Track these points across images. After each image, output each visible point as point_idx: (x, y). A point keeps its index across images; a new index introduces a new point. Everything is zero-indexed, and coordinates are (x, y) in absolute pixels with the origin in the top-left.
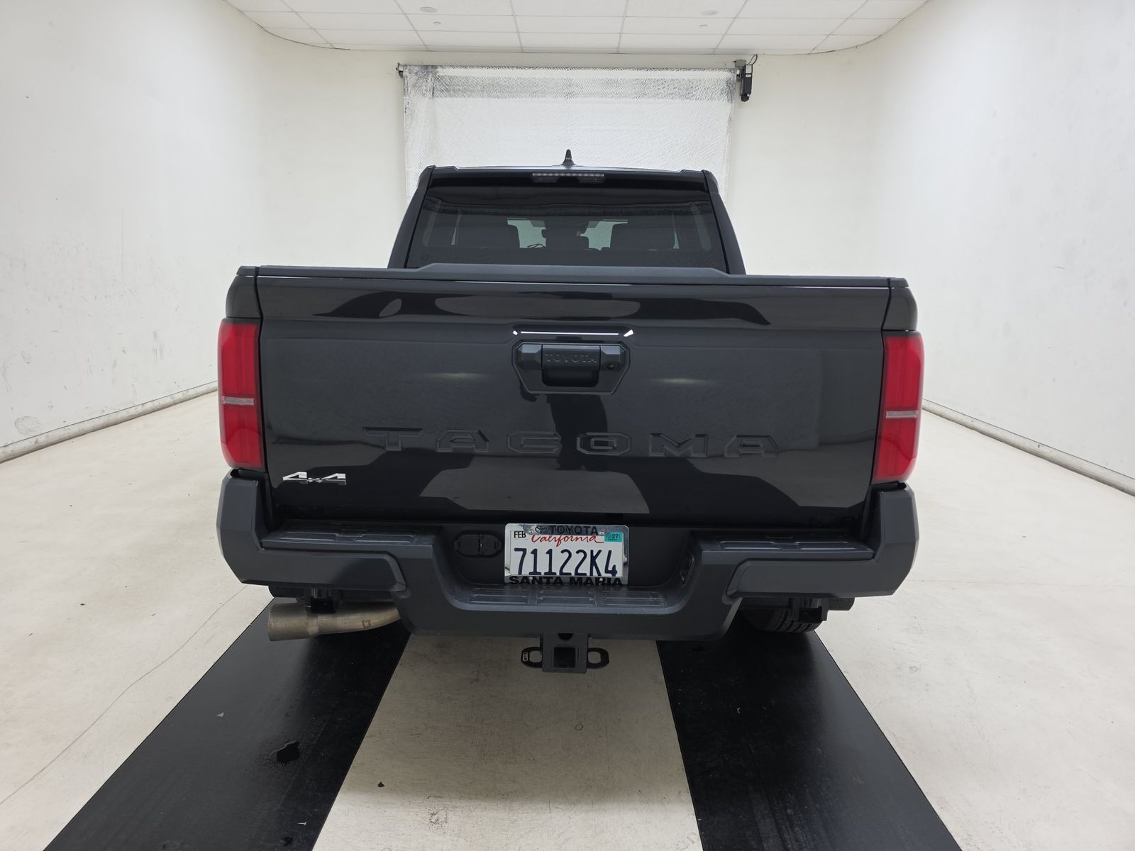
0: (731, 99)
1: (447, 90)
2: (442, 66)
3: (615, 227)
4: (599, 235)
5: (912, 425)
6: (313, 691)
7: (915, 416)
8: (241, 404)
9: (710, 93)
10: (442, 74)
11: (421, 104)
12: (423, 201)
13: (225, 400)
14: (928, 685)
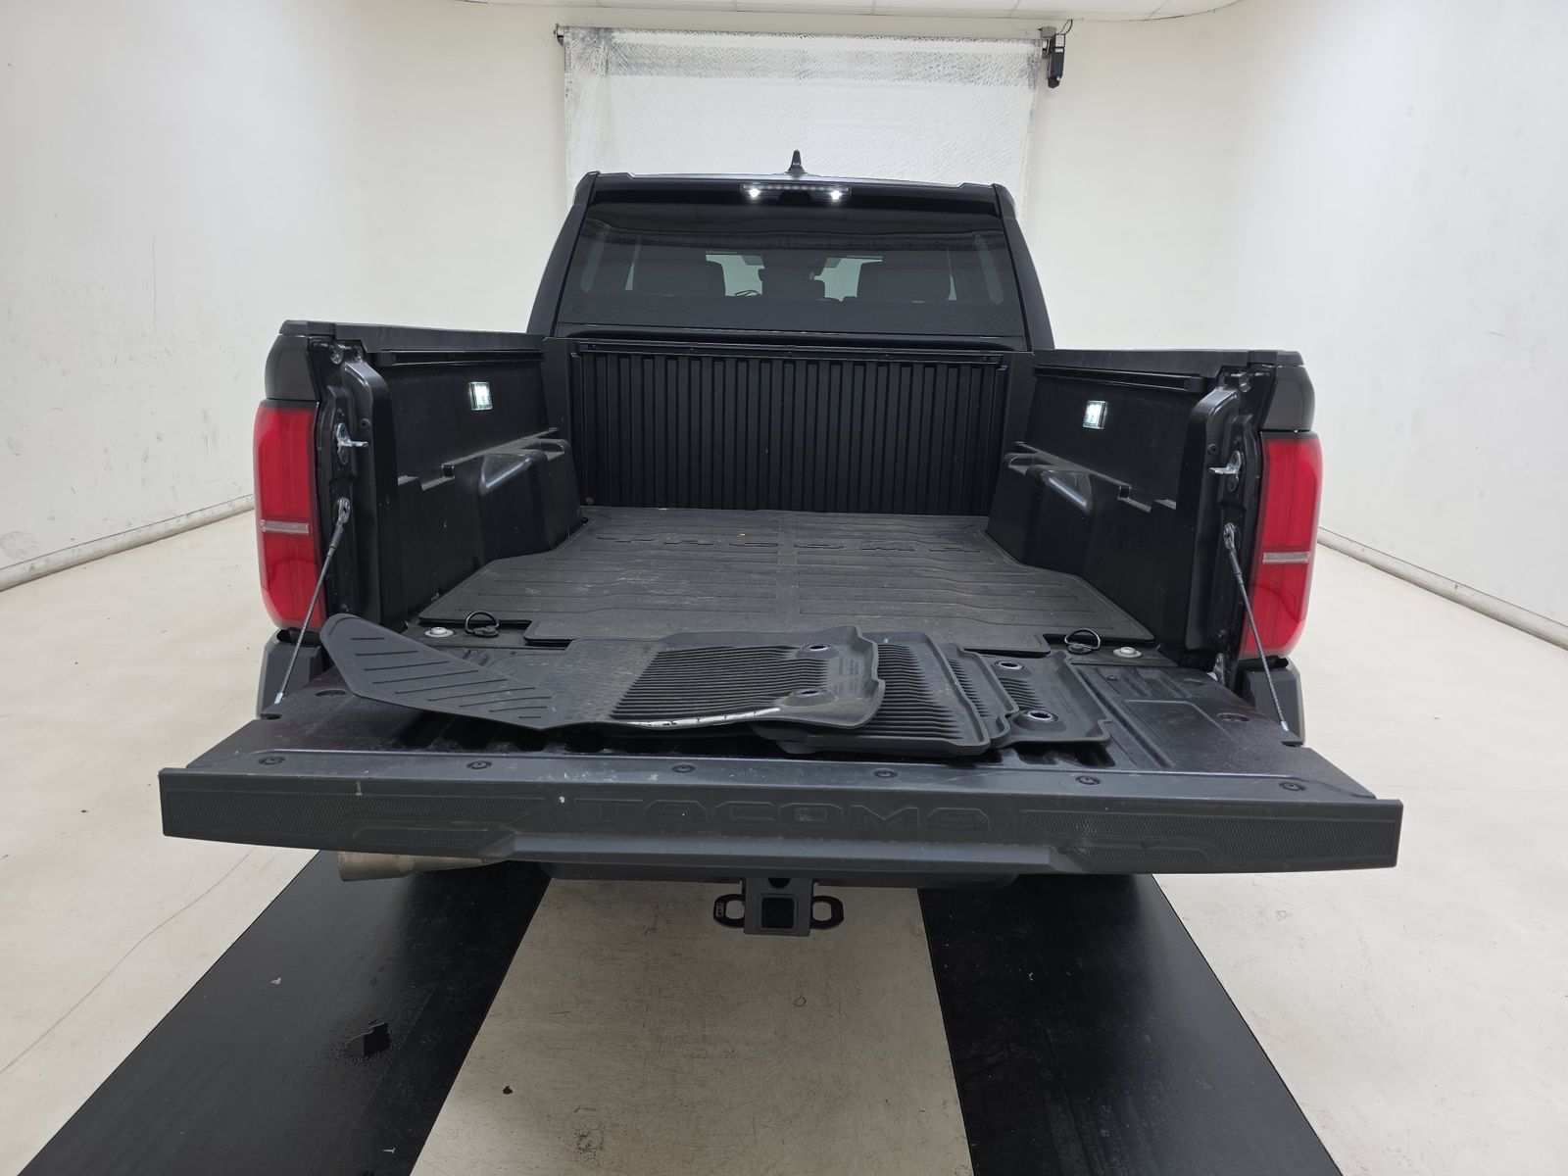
0: (1034, 85)
1: (627, 65)
2: (619, 29)
3: (864, 266)
4: (841, 278)
5: (1302, 573)
6: (414, 946)
7: (1306, 560)
8: (289, 531)
9: (1003, 75)
10: (618, 41)
11: (589, 83)
12: (582, 225)
13: (265, 525)
14: (1303, 939)
